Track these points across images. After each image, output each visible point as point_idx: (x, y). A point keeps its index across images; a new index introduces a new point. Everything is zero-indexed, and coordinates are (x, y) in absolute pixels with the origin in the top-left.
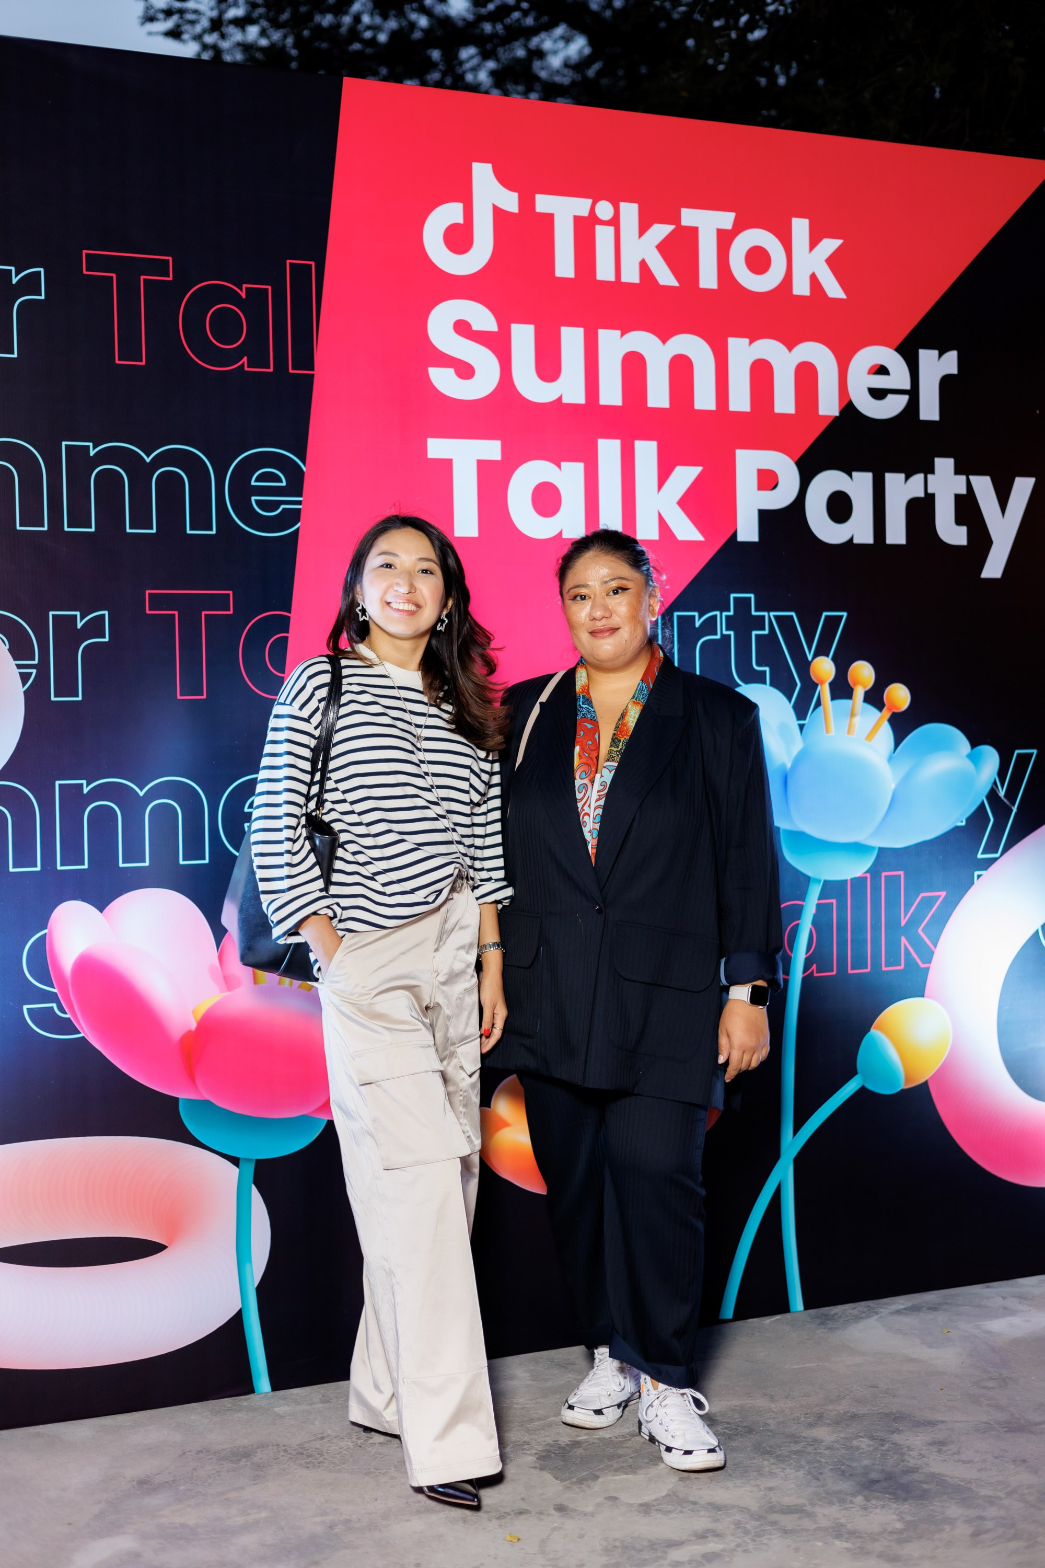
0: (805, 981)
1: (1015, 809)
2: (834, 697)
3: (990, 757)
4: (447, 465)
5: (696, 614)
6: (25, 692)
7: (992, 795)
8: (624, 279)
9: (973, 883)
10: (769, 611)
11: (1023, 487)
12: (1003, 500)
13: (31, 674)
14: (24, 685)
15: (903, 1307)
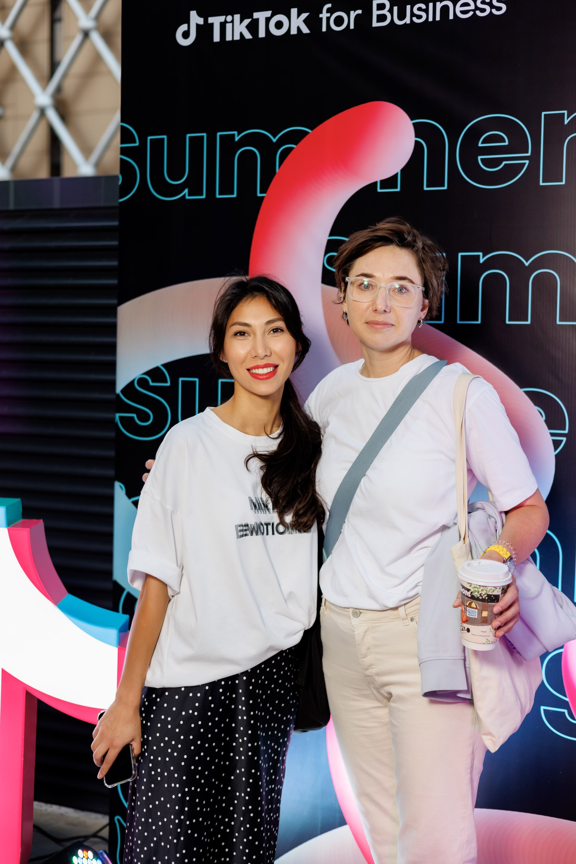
6: (557, 456)
13: (562, 441)
14: (555, 449)
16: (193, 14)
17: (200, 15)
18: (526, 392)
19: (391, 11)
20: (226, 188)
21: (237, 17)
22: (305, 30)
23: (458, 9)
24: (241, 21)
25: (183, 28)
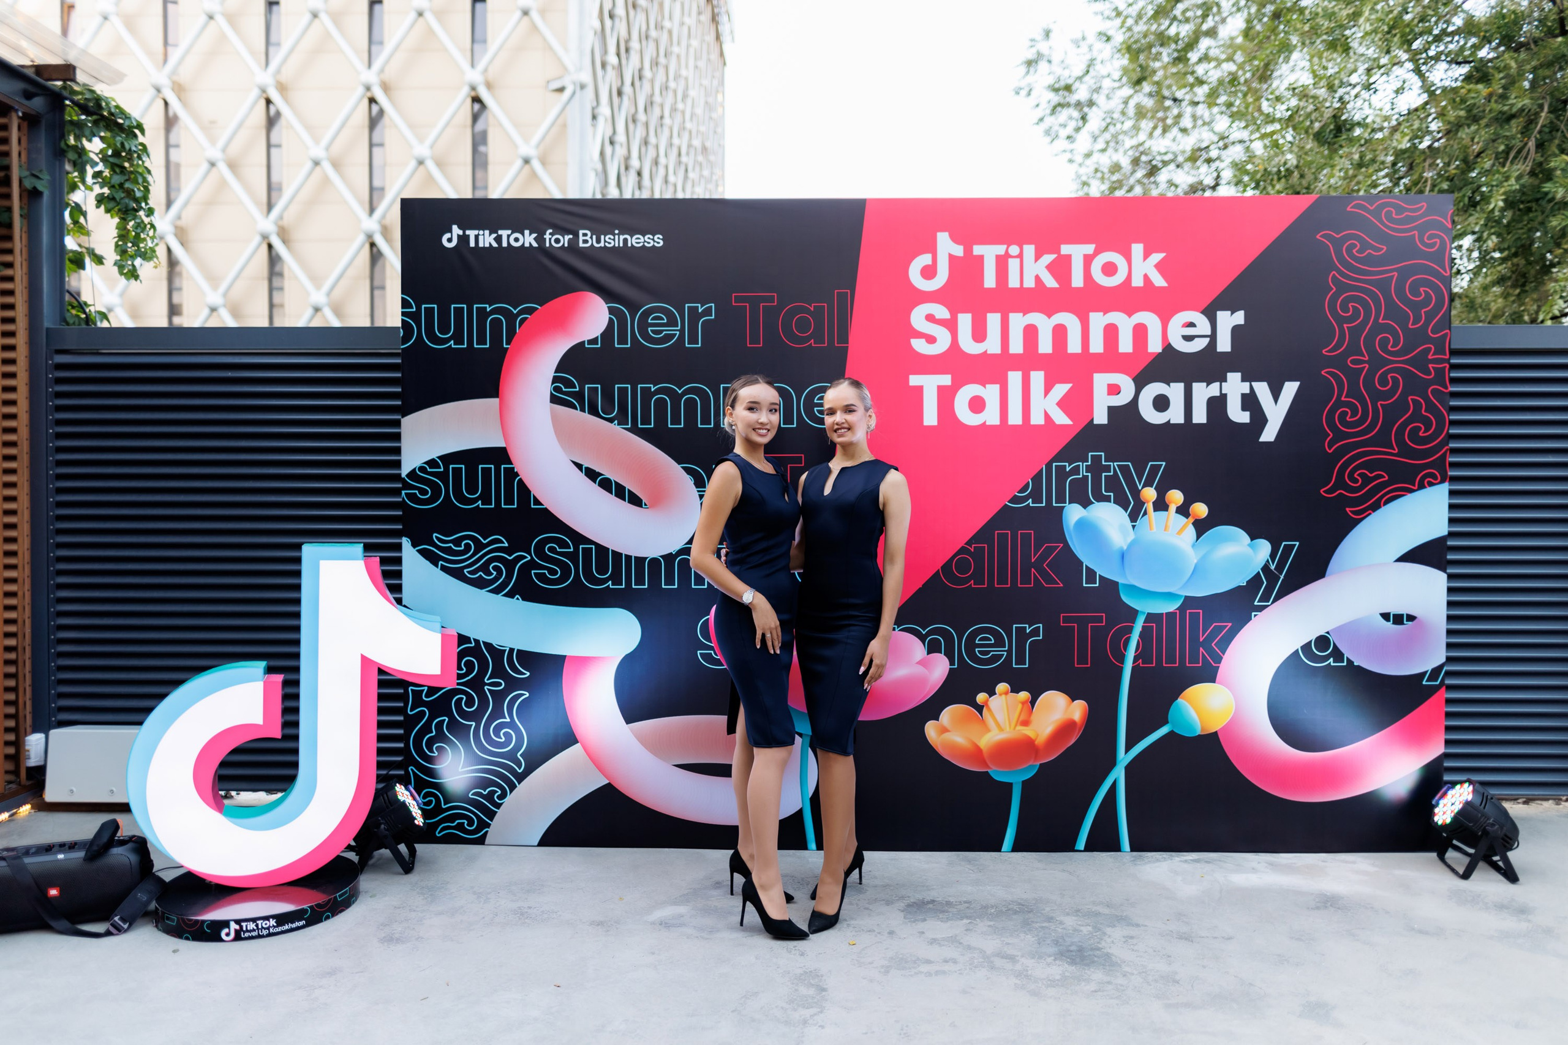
0: (1133, 668)
1: (1282, 577)
2: (1155, 510)
3: (1264, 548)
4: (920, 389)
5: (1067, 464)
7: (1266, 568)
8: (1025, 286)
9: (1251, 619)
10: (1113, 462)
11: (1290, 389)
12: (1276, 396)
15: (1191, 858)
16: (455, 228)
17: (460, 228)
18: (682, 467)
19: (591, 238)
20: (481, 340)
21: (487, 232)
22: (535, 245)
23: (634, 241)
24: (490, 235)
25: (448, 235)
